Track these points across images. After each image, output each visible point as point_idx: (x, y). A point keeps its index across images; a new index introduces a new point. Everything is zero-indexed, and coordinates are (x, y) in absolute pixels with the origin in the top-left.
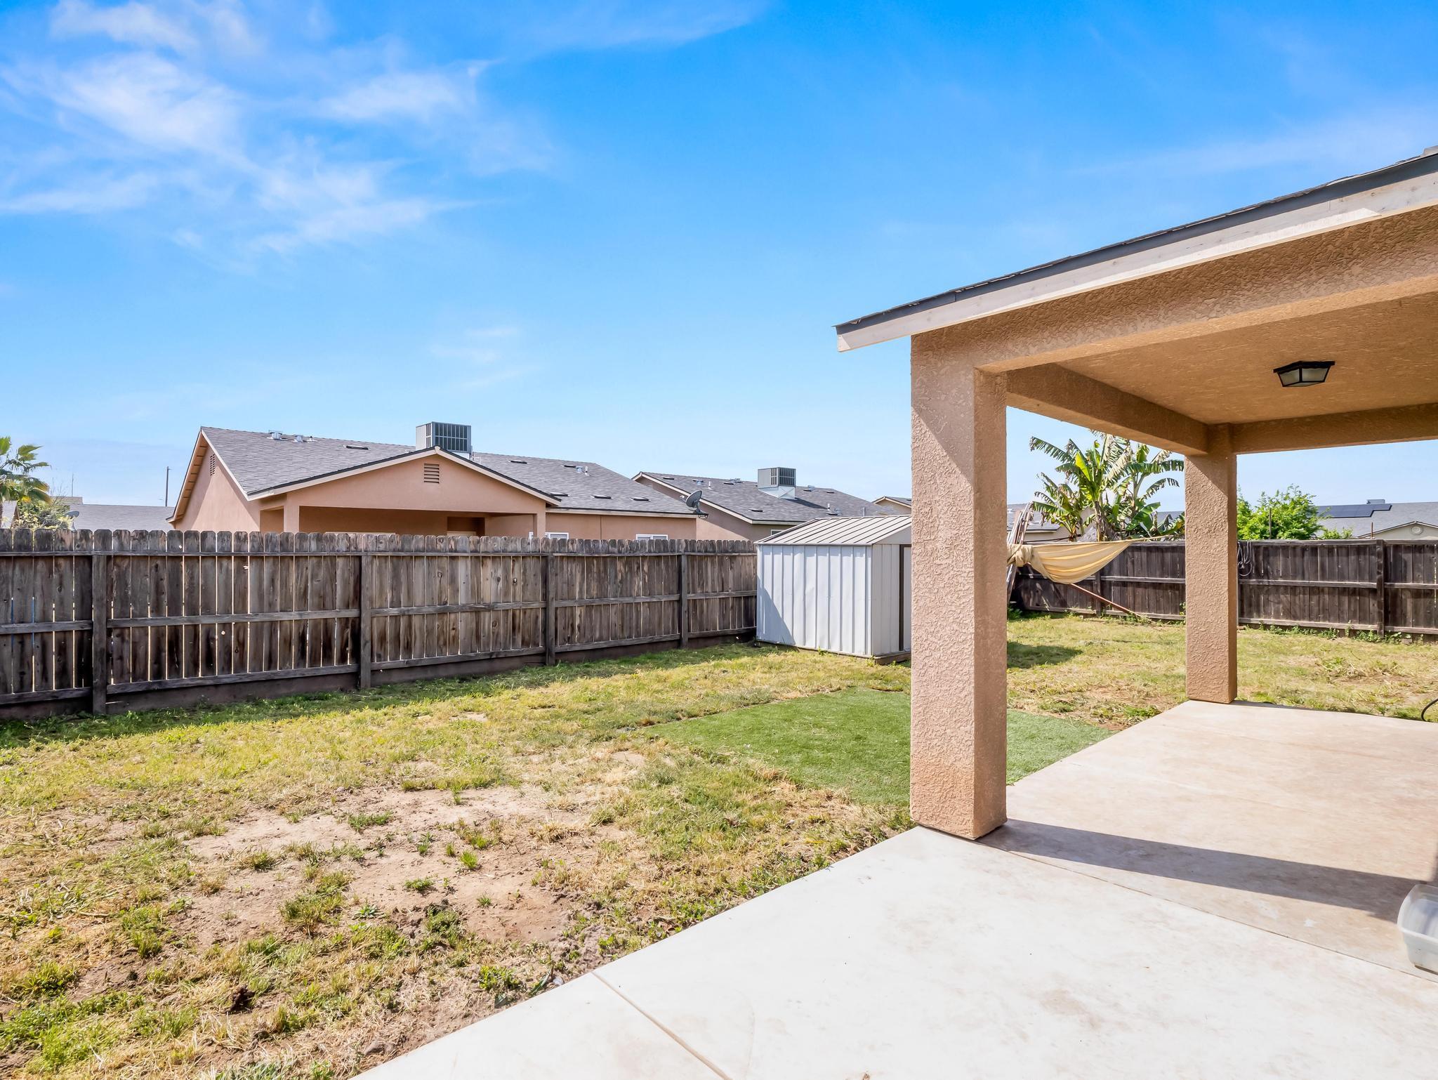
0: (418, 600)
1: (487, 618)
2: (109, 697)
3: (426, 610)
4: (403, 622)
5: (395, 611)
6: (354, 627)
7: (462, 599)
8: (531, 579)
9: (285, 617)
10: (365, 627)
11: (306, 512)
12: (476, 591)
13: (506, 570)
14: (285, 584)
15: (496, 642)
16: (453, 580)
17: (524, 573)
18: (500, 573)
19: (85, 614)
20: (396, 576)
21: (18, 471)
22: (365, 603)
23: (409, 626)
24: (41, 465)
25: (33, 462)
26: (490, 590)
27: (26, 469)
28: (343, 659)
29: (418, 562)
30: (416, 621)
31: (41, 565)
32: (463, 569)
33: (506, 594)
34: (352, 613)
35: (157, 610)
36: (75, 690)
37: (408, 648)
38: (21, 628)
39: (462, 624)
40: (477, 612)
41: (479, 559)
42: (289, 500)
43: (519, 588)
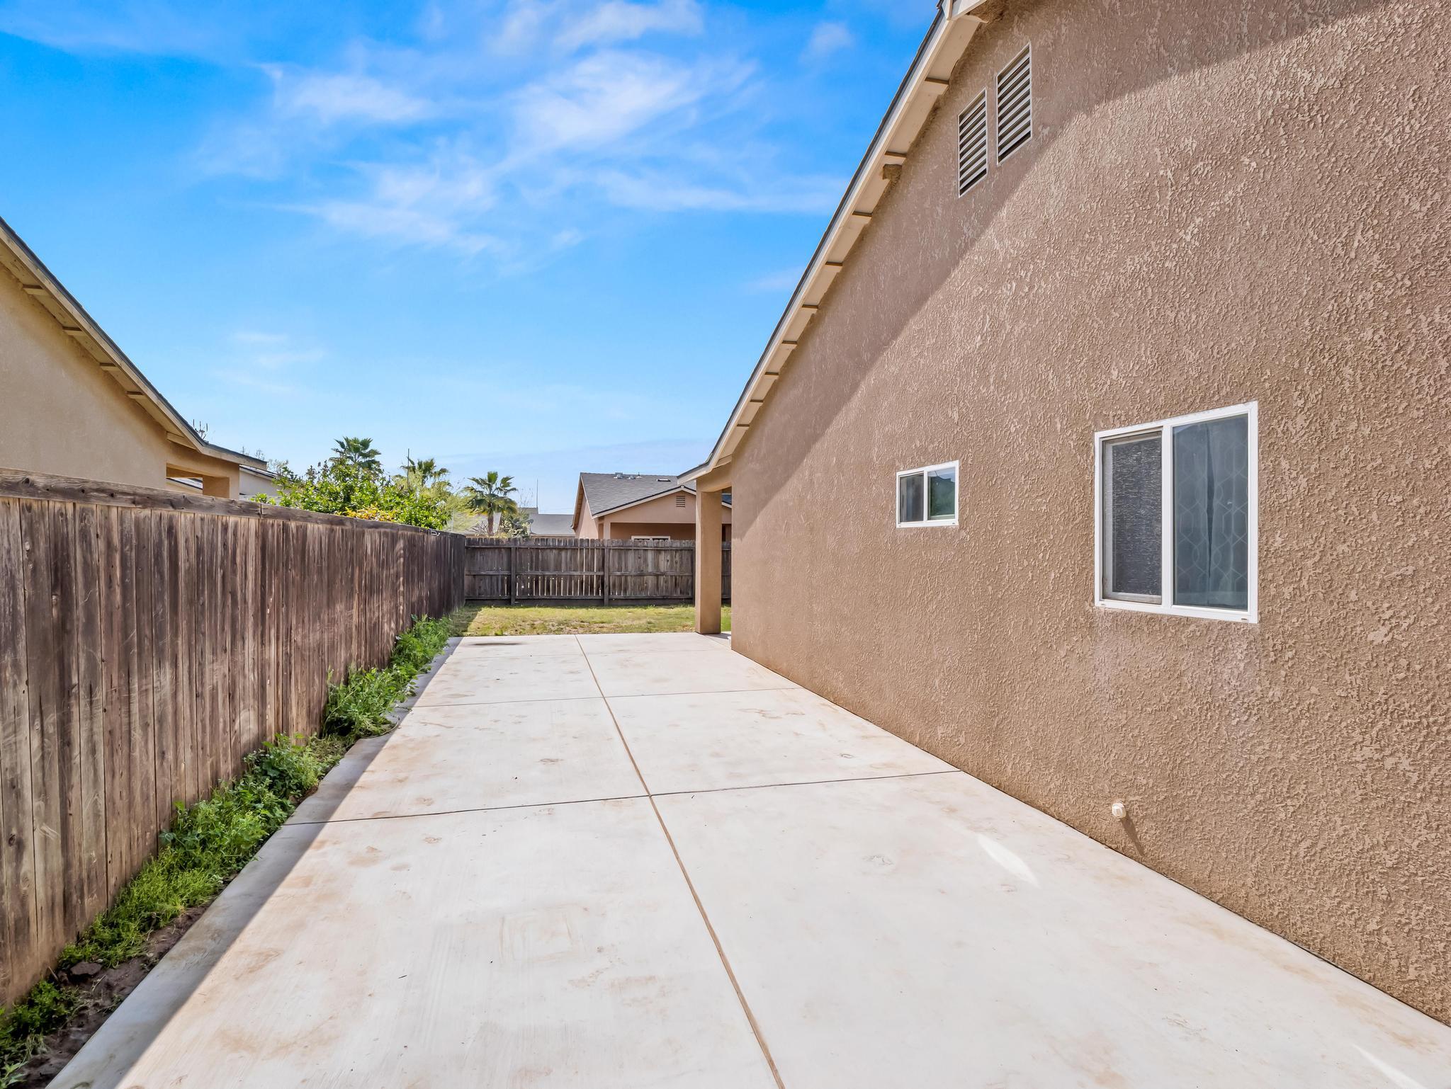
0: (630, 568)
1: (662, 579)
2: (516, 600)
3: (633, 573)
4: (623, 578)
5: (619, 573)
6: (601, 578)
7: (650, 569)
8: (685, 561)
9: (575, 573)
10: (606, 579)
11: (613, 525)
12: (657, 565)
13: (672, 557)
14: (575, 559)
15: (666, 591)
16: (646, 560)
17: (681, 558)
18: (669, 558)
19: (509, 569)
20: (620, 558)
21: (501, 495)
22: (606, 569)
23: (626, 581)
24: (512, 490)
25: (508, 488)
26: (664, 565)
27: (505, 493)
28: (598, 593)
29: (629, 552)
30: (629, 578)
31: (497, 551)
32: (650, 555)
33: (672, 568)
34: (601, 573)
35: (531, 568)
36: (506, 597)
37: (625, 591)
38: (491, 573)
39: (650, 581)
40: (657, 576)
41: (658, 551)
42: (606, 519)
43: (678, 565)
